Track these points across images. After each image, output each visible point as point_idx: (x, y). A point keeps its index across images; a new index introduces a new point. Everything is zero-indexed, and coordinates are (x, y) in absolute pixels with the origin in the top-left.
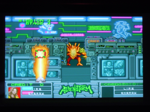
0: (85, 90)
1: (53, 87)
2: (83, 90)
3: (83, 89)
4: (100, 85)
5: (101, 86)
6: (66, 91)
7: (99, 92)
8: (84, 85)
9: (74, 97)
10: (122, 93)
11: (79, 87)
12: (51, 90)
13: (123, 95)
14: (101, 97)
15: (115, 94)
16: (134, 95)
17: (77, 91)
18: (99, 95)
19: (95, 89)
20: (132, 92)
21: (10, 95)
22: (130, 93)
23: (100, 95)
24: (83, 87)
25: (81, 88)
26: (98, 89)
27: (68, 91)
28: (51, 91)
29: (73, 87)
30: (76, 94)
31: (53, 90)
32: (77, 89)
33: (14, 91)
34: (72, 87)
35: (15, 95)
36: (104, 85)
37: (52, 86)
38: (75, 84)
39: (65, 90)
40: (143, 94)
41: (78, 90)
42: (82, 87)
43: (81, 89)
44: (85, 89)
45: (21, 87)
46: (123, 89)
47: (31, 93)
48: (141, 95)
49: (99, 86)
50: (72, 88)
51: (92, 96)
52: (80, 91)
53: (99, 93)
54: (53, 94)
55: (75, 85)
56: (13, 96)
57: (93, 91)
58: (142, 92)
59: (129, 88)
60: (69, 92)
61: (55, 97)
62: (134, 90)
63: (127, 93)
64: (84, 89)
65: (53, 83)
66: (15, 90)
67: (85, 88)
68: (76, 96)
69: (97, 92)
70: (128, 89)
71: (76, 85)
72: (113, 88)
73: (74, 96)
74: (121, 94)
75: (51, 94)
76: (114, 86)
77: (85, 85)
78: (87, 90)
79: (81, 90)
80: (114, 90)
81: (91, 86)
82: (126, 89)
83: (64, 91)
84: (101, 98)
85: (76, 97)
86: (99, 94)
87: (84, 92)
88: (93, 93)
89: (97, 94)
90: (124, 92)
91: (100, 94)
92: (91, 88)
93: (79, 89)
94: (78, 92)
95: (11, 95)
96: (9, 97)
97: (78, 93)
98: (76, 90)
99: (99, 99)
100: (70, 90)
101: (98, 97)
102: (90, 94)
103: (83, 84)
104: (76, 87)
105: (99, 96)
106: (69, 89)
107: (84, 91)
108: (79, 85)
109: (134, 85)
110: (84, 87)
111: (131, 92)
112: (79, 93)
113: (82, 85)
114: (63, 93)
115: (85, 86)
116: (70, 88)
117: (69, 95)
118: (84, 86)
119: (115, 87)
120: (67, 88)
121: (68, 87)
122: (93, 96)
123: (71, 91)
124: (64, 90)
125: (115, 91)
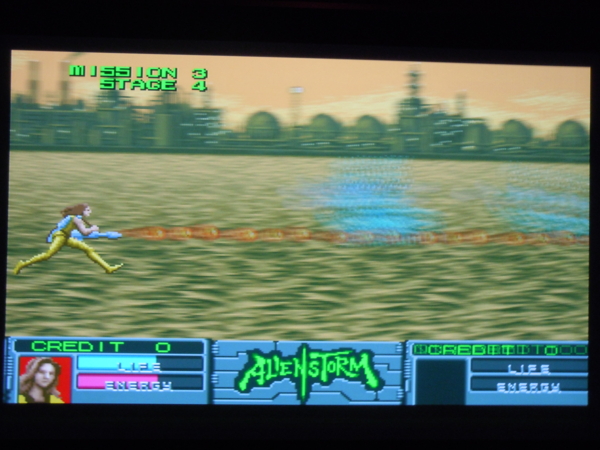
0: (348, 374)
1: (211, 356)
2: (338, 374)
3: (339, 366)
4: (410, 351)
5: (416, 358)
6: (265, 375)
7: (407, 382)
8: (342, 350)
9: (298, 403)
10: (501, 386)
11: (319, 359)
12: (201, 369)
13: (502, 394)
14: (413, 403)
15: (473, 389)
16: (552, 395)
17: (314, 375)
18: (405, 394)
19: (389, 369)
20: (542, 385)
21: (25, 388)
22: (534, 385)
23: (409, 395)
24: (339, 359)
25: (331, 363)
26: (403, 369)
27: (275, 376)
28: (201, 376)
29: (296, 360)
30: (309, 389)
31: (211, 370)
32: (314, 368)
33: (43, 372)
34: (290, 358)
35: (46, 392)
36: (428, 354)
37: (205, 355)
38: (307, 346)
39: (261, 373)
40: (586, 392)
41: (317, 370)
42: (335, 361)
43: (332, 367)
44: (347, 367)
45: (75, 355)
46: (507, 371)
47: (118, 383)
48: (580, 398)
49: (407, 357)
50: (290, 363)
51: (376, 400)
52: (324, 378)
53: (403, 386)
54: (211, 386)
55: (304, 350)
56: (37, 395)
57: (382, 376)
58: (585, 384)
59: (532, 367)
60: (280, 378)
61: (217, 402)
62: (549, 374)
63: (523, 385)
64: (344, 370)
65: (211, 342)
66: (48, 368)
67: (346, 363)
68: (308, 396)
69: (398, 382)
70: (526, 370)
71: (309, 350)
72: (462, 364)
73: (299, 397)
74: (495, 389)
75: (201, 388)
76: (469, 359)
77: (347, 353)
78: (354, 372)
79: (331, 372)
80: (470, 374)
81: (371, 354)
82: (519, 371)
83: (258, 377)
84: (411, 407)
85: (310, 402)
86: (407, 389)
87: (343, 380)
88: (382, 384)
89: (398, 390)
90: (510, 385)
91: (410, 391)
92: (371, 364)
93: (320, 367)
94: (318, 379)
95: (30, 389)
96: (22, 400)
97: (318, 384)
98: (310, 373)
99: (403, 410)
100: (282, 373)
101: (398, 403)
102: (368, 388)
103: (337, 348)
104: (309, 360)
105: (404, 400)
106: (280, 368)
107: (343, 375)
108: (320, 351)
109: (552, 356)
110: (342, 362)
111: (536, 384)
112: (323, 384)
113: (334, 351)
114: (253, 382)
115: (348, 356)
116: (283, 364)
117: (278, 395)
118: (342, 356)
119: (473, 360)
120: (269, 361)
121: (276, 359)
122: (379, 397)
123: (287, 376)
124: (258, 370)
125: (473, 378)
